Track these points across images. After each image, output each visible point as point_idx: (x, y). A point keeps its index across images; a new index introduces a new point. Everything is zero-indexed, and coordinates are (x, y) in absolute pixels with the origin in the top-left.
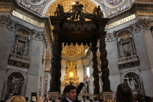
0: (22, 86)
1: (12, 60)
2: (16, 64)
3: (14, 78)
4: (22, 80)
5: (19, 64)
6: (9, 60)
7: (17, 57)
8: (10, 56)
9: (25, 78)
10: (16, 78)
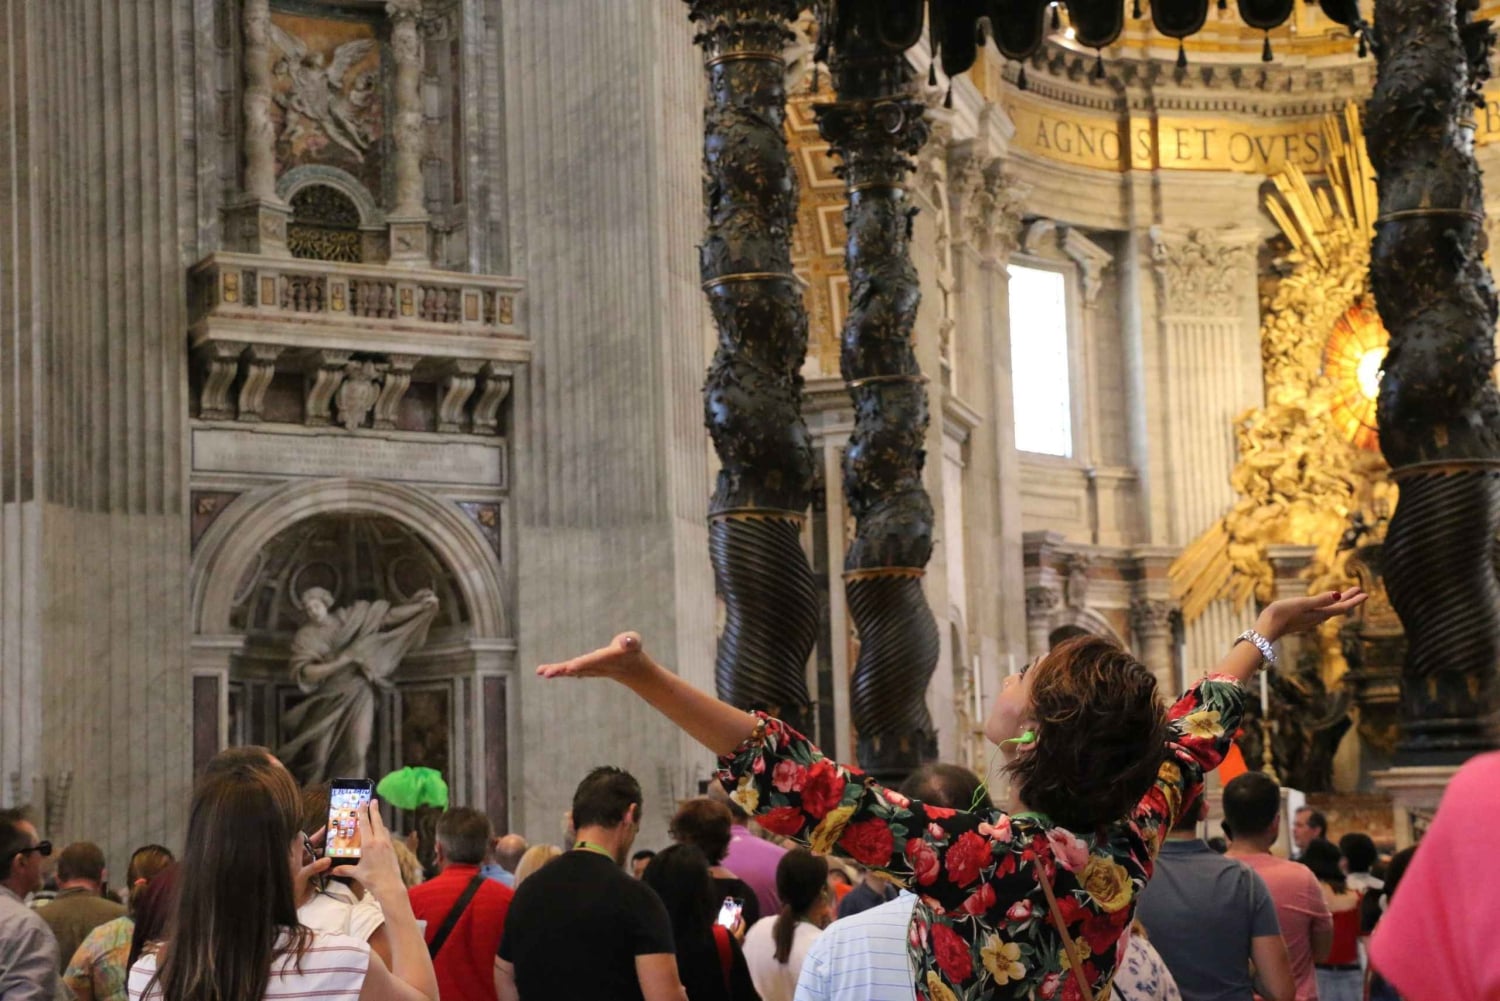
0: (443, 703)
1: (246, 357)
2: (314, 404)
3: (317, 602)
4: (441, 624)
5: (360, 393)
6: (198, 360)
7: (307, 293)
8: (201, 284)
9: (475, 581)
10: (342, 602)
